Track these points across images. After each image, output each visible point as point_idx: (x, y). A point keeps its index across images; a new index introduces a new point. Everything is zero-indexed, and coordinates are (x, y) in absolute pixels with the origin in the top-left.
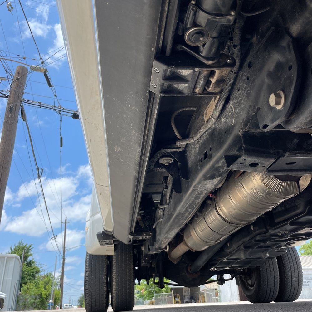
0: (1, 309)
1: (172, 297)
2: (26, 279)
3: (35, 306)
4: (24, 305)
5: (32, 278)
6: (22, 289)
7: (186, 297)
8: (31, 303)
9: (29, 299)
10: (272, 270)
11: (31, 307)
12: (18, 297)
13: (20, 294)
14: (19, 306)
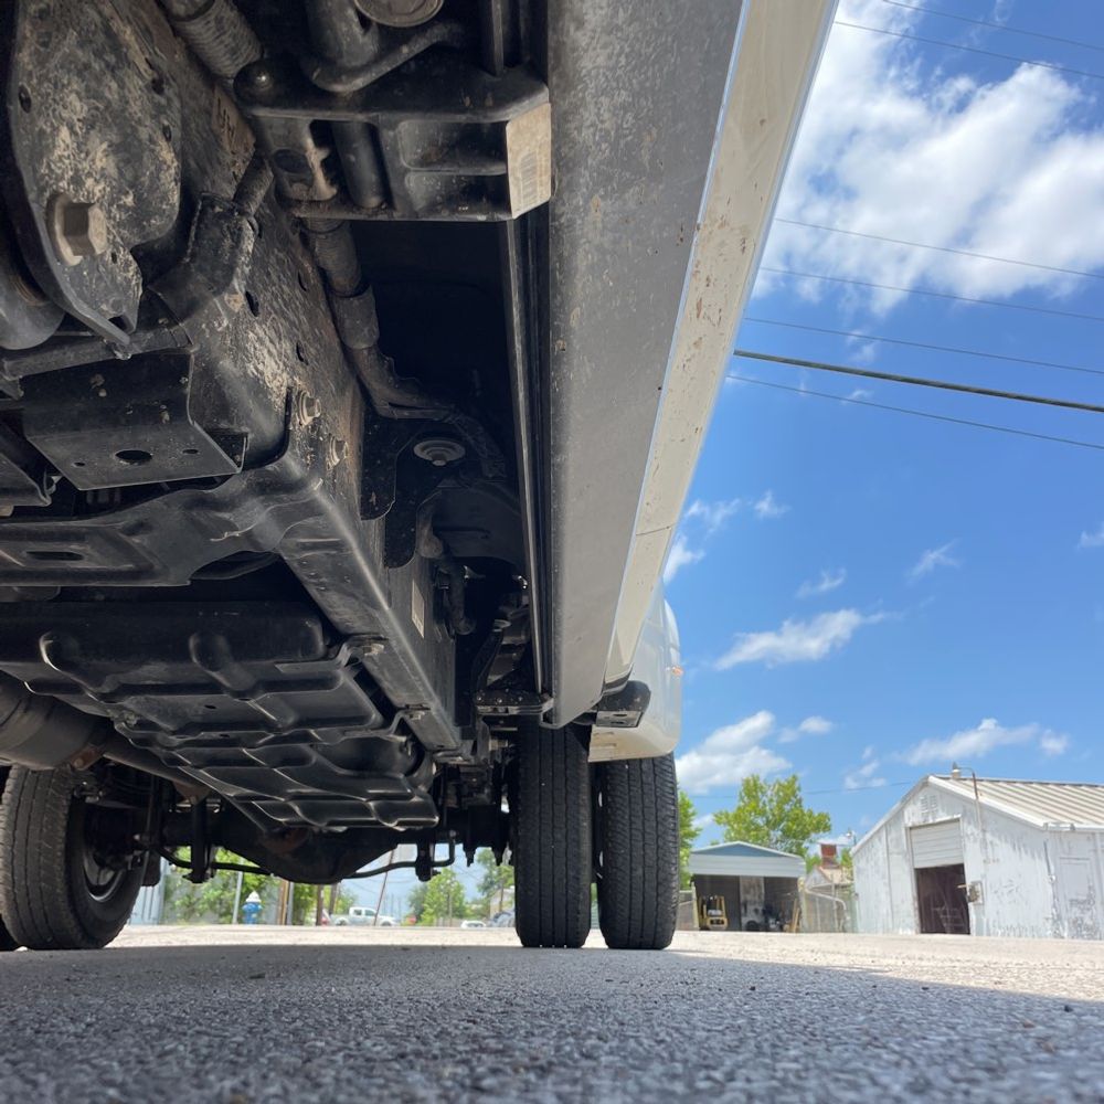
1: (691, 905)
3: (224, 910)
4: (189, 905)
7: (751, 908)
8: (209, 899)
10: (558, 836)
11: (209, 913)
12: (168, 880)
13: (173, 872)
14: (173, 909)
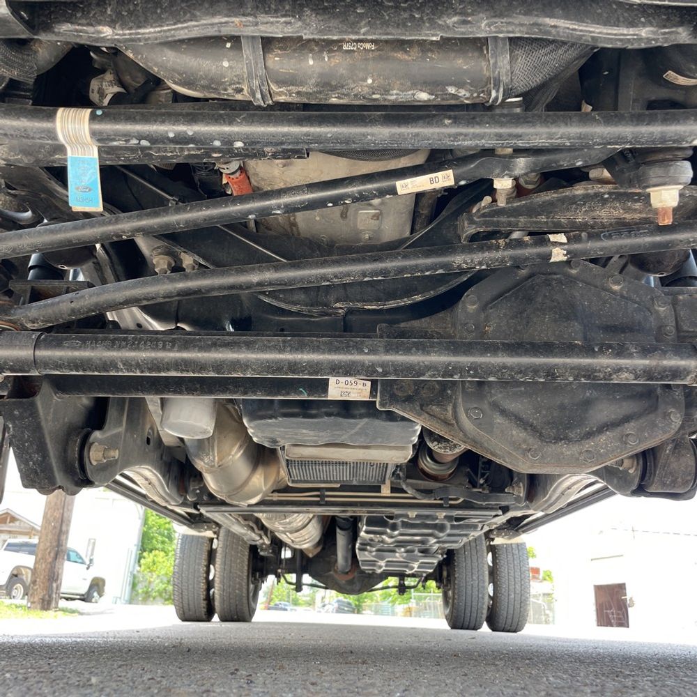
0: (100, 597)
2: (154, 541)
3: (167, 597)
4: (147, 593)
5: (167, 540)
6: (142, 561)
8: (159, 590)
9: (155, 583)
11: (158, 598)
12: (134, 577)
13: (138, 572)
14: (137, 595)
